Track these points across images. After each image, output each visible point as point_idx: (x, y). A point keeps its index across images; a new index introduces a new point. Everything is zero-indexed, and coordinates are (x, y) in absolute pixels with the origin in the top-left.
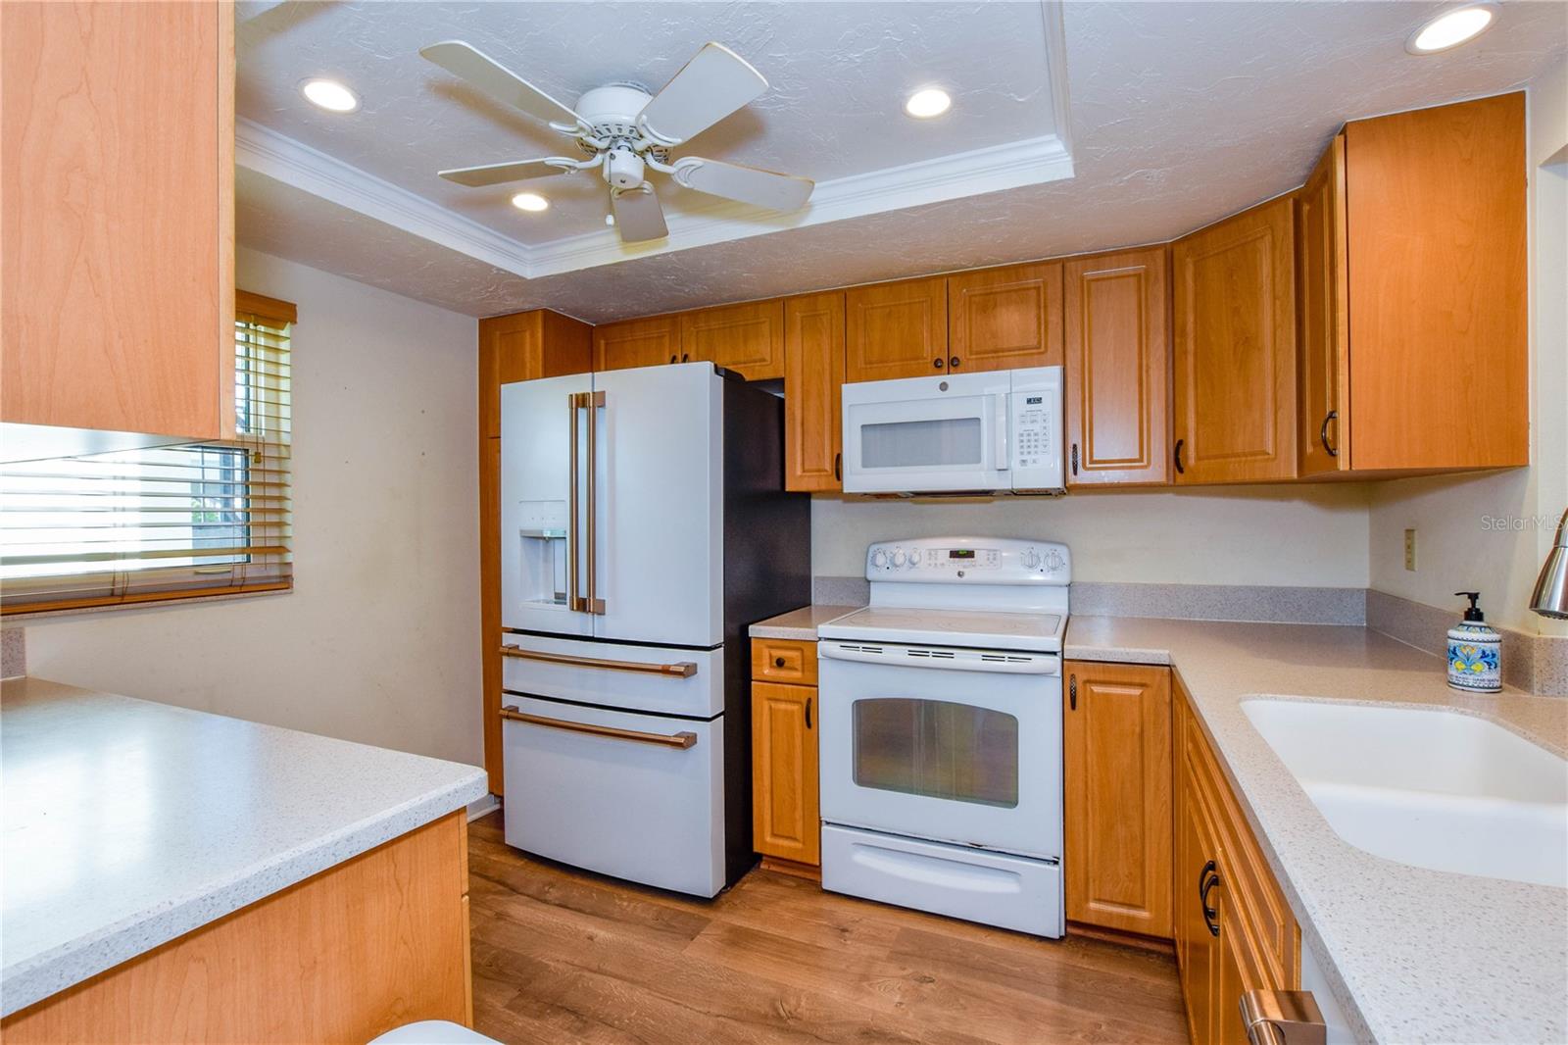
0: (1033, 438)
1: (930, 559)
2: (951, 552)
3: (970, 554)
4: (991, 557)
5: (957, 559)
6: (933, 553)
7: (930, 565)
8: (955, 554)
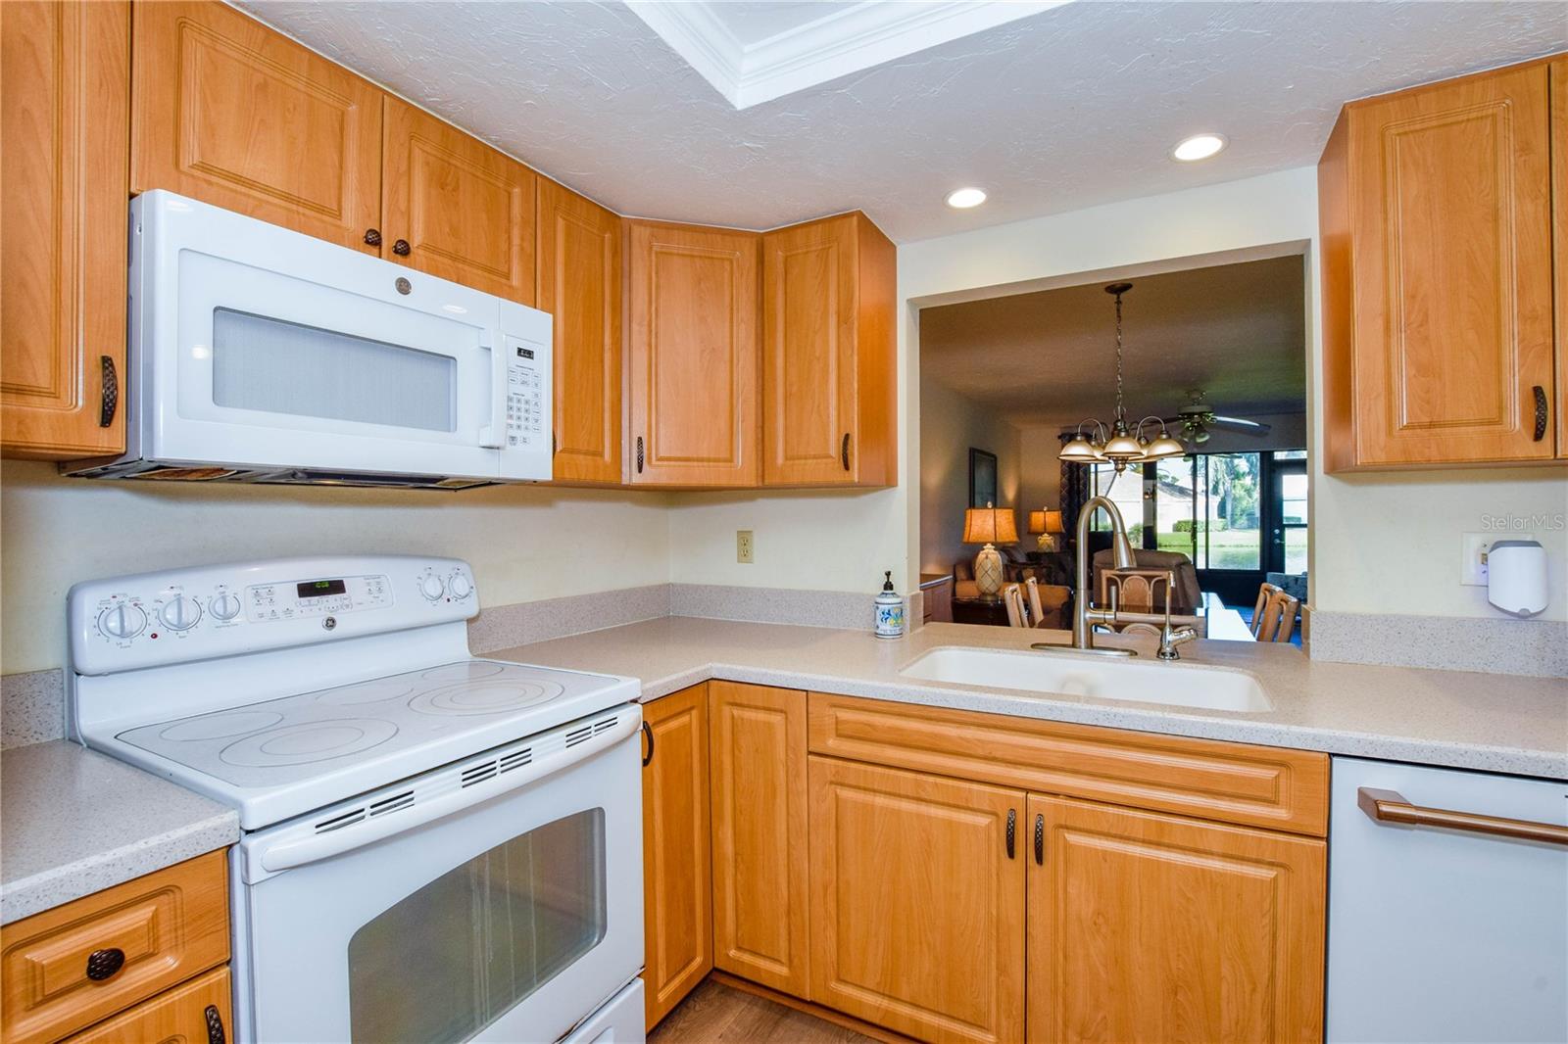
0: (523, 406)
1: (259, 603)
2: (299, 585)
3: (336, 587)
4: (374, 588)
5: (314, 599)
6: (263, 592)
7: (261, 616)
8: (308, 590)
